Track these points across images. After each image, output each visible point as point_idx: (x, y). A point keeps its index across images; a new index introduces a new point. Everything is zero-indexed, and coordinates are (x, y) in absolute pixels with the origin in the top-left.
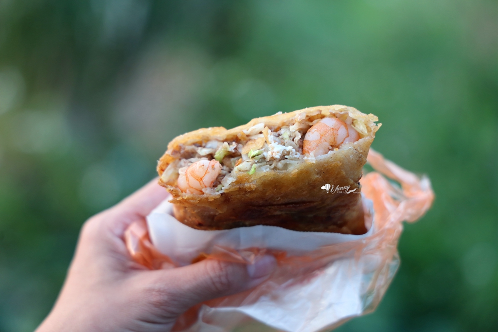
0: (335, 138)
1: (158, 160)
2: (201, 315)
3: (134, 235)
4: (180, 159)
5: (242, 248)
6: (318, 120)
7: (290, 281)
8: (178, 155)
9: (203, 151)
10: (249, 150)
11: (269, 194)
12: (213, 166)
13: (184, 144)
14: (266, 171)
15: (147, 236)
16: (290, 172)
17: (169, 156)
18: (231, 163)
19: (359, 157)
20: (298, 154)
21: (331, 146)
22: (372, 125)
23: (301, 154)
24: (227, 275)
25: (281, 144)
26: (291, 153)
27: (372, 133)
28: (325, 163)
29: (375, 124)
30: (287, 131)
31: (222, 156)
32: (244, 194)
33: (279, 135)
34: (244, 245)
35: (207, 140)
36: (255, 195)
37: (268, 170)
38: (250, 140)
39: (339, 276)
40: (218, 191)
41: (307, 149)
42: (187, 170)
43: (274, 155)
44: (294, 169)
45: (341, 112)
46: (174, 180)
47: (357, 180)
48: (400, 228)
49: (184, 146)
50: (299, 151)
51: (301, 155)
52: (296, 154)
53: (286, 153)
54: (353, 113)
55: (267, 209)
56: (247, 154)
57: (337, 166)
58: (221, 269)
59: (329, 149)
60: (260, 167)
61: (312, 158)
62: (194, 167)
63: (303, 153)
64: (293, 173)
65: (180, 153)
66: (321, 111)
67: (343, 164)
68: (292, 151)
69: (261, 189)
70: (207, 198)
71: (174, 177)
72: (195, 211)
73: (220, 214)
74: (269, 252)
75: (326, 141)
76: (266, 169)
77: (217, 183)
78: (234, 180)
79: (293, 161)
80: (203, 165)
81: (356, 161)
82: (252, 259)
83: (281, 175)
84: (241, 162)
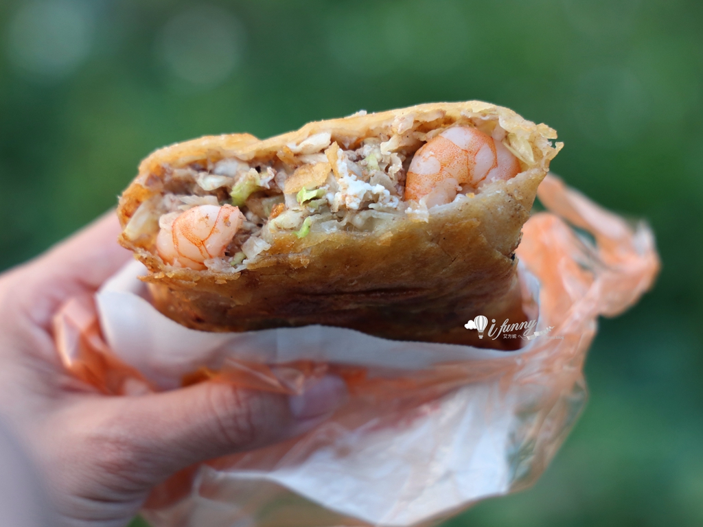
0: (469, 170)
1: (120, 194)
2: (197, 483)
3: (70, 326)
4: (163, 194)
5: (281, 360)
6: (437, 130)
7: (374, 422)
8: (160, 186)
9: (209, 182)
10: (299, 188)
11: (335, 275)
12: (226, 218)
13: (170, 165)
14: (330, 231)
15: (97, 327)
16: (377, 235)
17: (141, 186)
18: (262, 209)
19: (516, 209)
20: (396, 199)
21: (460, 185)
22: (545, 146)
23: (401, 200)
24: (249, 416)
25: (362, 179)
26: (380, 198)
27: (543, 162)
28: (447, 221)
29: (550, 144)
30: (376, 150)
31: (245, 195)
32: (286, 274)
33: (360, 158)
34: (284, 356)
35: (218, 157)
36: (307, 276)
37: (334, 229)
38: (302, 164)
39: (468, 418)
40: (235, 267)
41: (413, 192)
42: (174, 223)
43: (347, 203)
44: (385, 231)
45: (485, 115)
46: (149, 236)
47: (510, 251)
48: (591, 328)
49: (171, 169)
50: (396, 194)
51: (402, 203)
52: (391, 201)
53: (371, 197)
54: (508, 119)
55: (330, 299)
56: (295, 194)
57: (472, 226)
58: (238, 403)
59: (458, 192)
60: (319, 221)
61: (421, 211)
62: (188, 218)
63: (404, 199)
64: (383, 238)
65: (162, 181)
66: (443, 112)
67: (483, 223)
68: (383, 194)
69: (319, 265)
70: (213, 278)
71: (149, 229)
72: (190, 299)
73: (237, 306)
74: (335, 369)
75: (451, 176)
76: (332, 227)
77: (233, 248)
78: (268, 247)
79: (385, 214)
80: (207, 217)
81: (508, 217)
82: (299, 385)
83: (360, 240)
84: (284, 210)
